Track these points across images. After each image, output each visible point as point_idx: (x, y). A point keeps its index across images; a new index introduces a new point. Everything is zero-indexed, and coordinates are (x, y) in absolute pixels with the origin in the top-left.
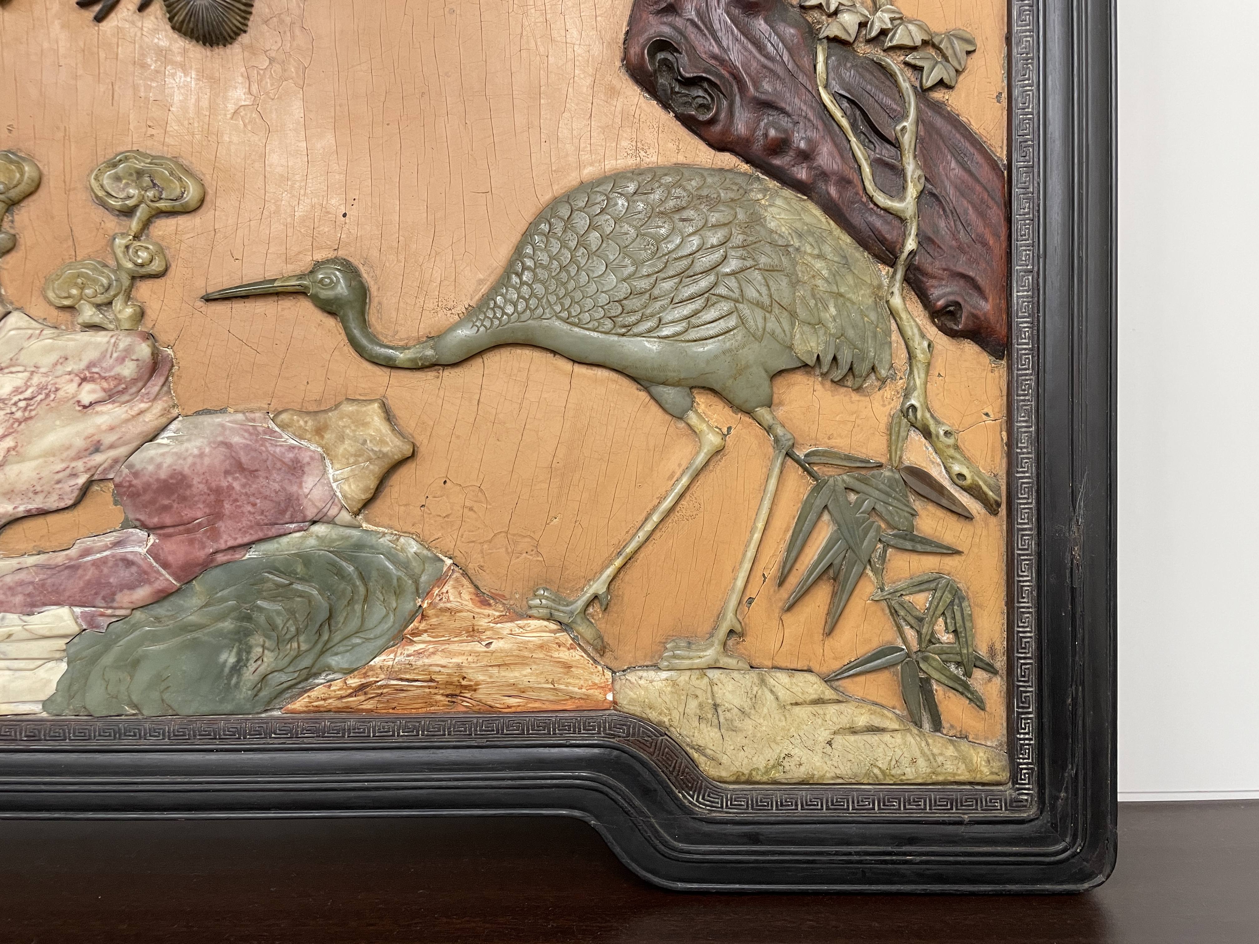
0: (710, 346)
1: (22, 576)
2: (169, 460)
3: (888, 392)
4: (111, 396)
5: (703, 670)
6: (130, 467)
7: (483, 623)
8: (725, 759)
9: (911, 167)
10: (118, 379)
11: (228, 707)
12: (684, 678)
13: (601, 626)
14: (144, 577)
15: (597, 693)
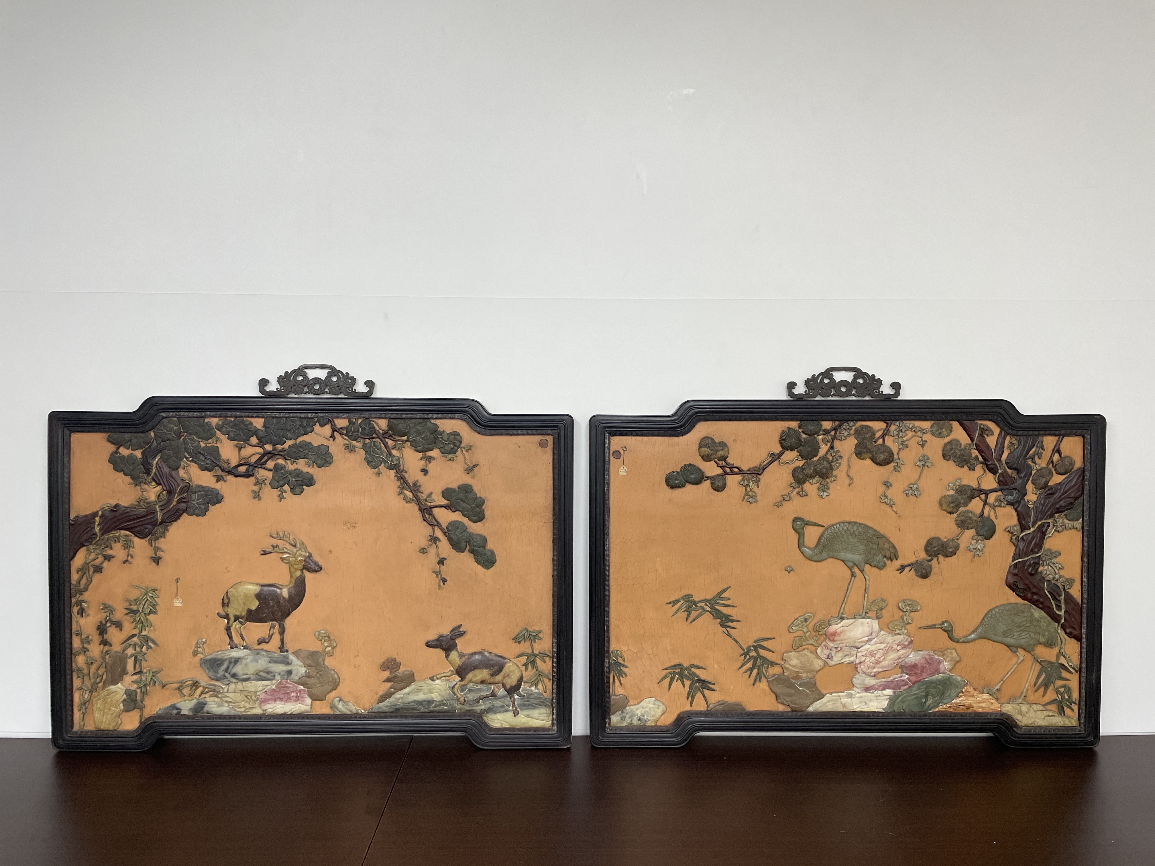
0: (1024, 641)
1: (882, 683)
2: (913, 661)
3: (1057, 648)
4: (903, 648)
5: (1018, 704)
6: (905, 662)
7: (975, 694)
8: (1023, 722)
9: (1063, 606)
10: (904, 645)
11: (923, 710)
12: (1014, 706)
13: (998, 695)
14: (907, 684)
15: (997, 709)
